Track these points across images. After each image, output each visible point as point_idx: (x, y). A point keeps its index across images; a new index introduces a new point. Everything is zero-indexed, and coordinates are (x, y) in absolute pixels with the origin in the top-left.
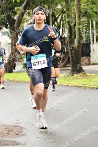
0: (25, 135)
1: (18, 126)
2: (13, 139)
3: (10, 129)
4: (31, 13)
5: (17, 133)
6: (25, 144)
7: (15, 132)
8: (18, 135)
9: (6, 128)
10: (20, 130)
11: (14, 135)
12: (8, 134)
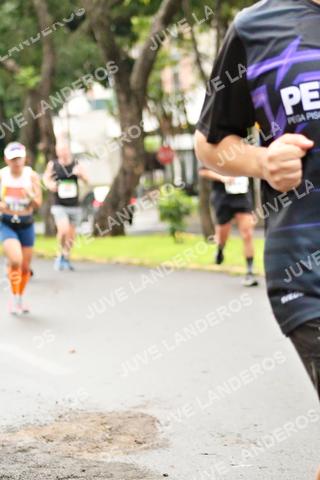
0: (167, 446)
1: (143, 416)
2: (128, 457)
3: (115, 426)
4: (188, 36)
5: (139, 440)
6: (165, 475)
7: (133, 435)
8: (144, 445)
9: (104, 421)
10: (149, 428)
11: (130, 443)
12: (110, 441)
